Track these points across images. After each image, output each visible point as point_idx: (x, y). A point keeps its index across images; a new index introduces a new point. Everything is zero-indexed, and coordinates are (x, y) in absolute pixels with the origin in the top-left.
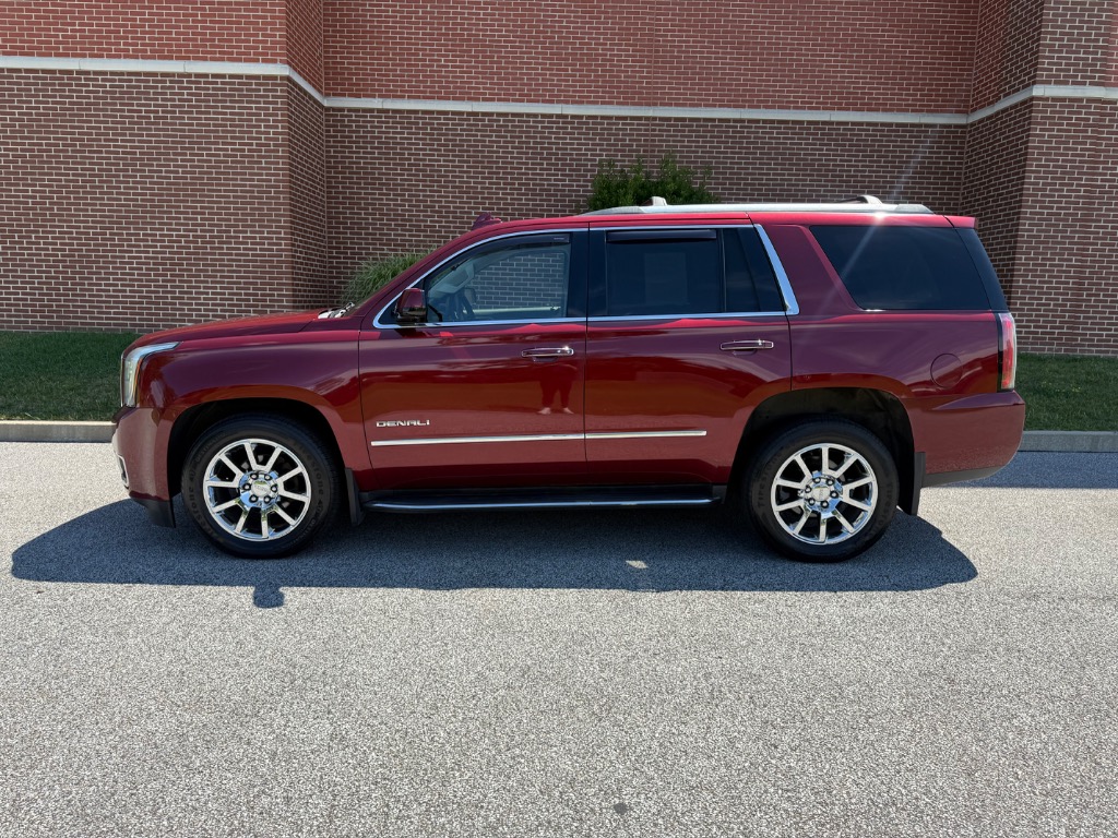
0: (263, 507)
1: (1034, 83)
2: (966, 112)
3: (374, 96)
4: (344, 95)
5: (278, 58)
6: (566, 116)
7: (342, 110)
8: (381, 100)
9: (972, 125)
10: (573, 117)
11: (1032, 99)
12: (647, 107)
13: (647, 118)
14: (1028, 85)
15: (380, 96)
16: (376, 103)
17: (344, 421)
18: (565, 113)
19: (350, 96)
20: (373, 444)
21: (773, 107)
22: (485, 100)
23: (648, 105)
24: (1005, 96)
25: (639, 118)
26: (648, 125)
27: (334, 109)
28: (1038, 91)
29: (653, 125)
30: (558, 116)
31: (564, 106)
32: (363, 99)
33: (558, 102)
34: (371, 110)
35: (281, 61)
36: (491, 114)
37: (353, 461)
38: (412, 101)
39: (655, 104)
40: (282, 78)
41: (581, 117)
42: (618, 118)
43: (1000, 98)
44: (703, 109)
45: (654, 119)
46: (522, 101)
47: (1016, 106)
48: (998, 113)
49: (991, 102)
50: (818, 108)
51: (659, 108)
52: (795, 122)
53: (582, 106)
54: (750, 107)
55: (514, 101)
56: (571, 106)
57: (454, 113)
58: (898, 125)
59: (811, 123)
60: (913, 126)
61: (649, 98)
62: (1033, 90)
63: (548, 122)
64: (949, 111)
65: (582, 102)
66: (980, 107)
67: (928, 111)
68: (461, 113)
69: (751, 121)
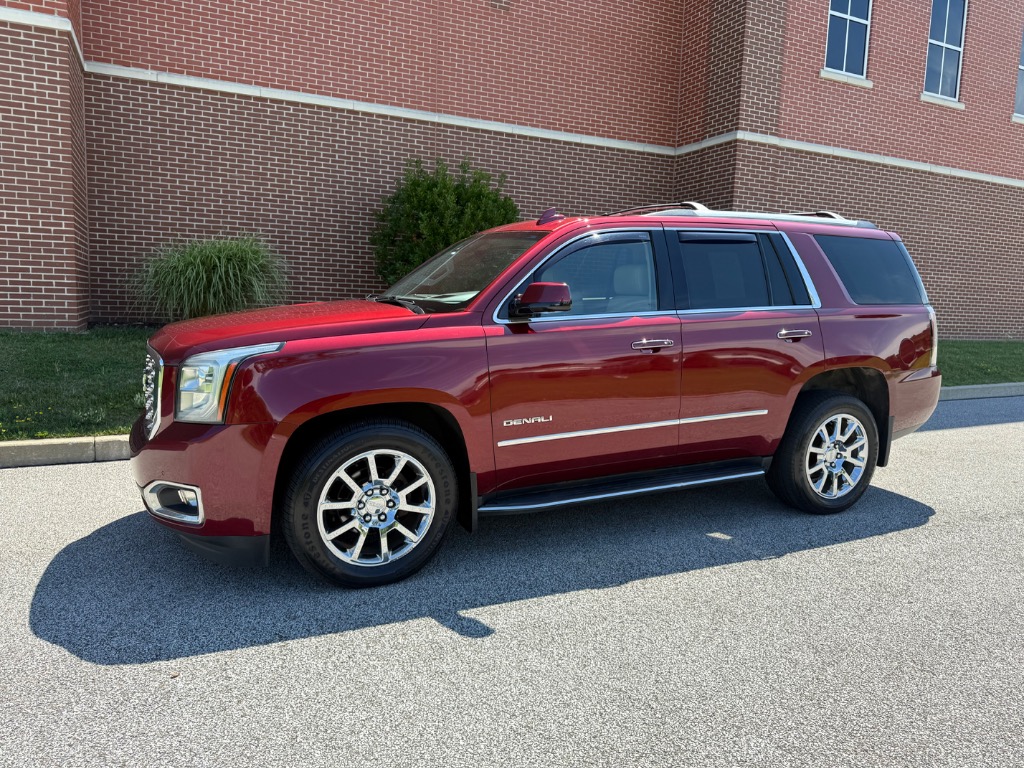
0: (382, 526)
1: (737, 129)
2: (673, 146)
3: (146, 68)
4: (109, 61)
5: (56, 9)
6: (357, 113)
7: (106, 77)
8: (155, 72)
9: (679, 157)
10: (364, 114)
11: (736, 141)
12: (433, 113)
13: (433, 123)
14: (731, 130)
15: (153, 68)
16: (149, 75)
17: (472, 415)
18: (357, 108)
19: (116, 63)
20: (500, 444)
21: (537, 126)
22: (274, 86)
23: (433, 111)
24: (710, 136)
25: (426, 123)
26: (433, 130)
27: (97, 76)
28: (741, 135)
29: (438, 130)
30: (350, 111)
31: (355, 102)
32: (132, 68)
33: (349, 98)
34: (143, 82)
35: (60, 14)
36: (281, 102)
37: (478, 464)
38: (192, 78)
39: (440, 111)
40: (62, 33)
41: (371, 115)
42: (407, 120)
43: (705, 138)
44: (481, 121)
45: (439, 124)
46: (313, 92)
47: (721, 145)
48: (704, 149)
49: (697, 140)
50: (571, 131)
51: (443, 115)
52: (555, 141)
53: (372, 104)
54: (519, 124)
55: (304, 91)
56: (362, 103)
57: (240, 96)
58: (629, 151)
59: (566, 143)
60: (639, 153)
61: (434, 105)
62: (736, 134)
63: (340, 116)
64: (663, 144)
65: (372, 101)
66: (686, 143)
67: (649, 142)
68: (248, 97)
69: (520, 136)
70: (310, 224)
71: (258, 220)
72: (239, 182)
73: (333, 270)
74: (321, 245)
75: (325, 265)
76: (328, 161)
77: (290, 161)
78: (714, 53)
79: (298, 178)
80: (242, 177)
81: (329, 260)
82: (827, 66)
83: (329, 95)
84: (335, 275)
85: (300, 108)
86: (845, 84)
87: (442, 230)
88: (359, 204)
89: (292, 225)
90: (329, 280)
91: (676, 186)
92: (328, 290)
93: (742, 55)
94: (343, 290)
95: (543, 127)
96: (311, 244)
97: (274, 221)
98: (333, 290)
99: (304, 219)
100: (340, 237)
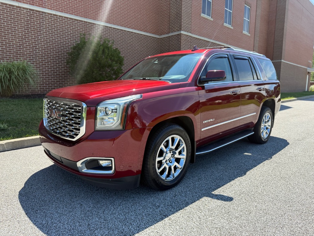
1: (181, 30)
2: (159, 35)
6: (57, 16)
9: (161, 38)
10: (60, 16)
11: (181, 34)
13: (85, 22)
14: (179, 30)
18: (57, 14)
20: (202, 130)
21: (119, 25)
22: (24, 2)
23: (84, 17)
24: (172, 32)
25: (82, 21)
26: (85, 24)
28: (182, 32)
29: (86, 24)
30: (54, 15)
31: (56, 11)
33: (54, 10)
36: (27, 9)
39: (87, 17)
41: (62, 17)
42: (75, 20)
43: (170, 33)
45: (87, 22)
46: (40, 6)
47: (176, 35)
48: (170, 36)
49: (167, 34)
50: (129, 28)
51: (88, 19)
52: (125, 31)
53: (63, 13)
54: (113, 24)
55: (36, 5)
56: (59, 12)
57: (10, 5)
58: (147, 36)
59: (128, 31)
60: (150, 36)
61: (85, 15)
62: (181, 32)
63: (50, 16)
64: (156, 34)
65: (62, 12)
66: (163, 34)
67: (152, 33)
68: (14, 6)
69: (114, 28)
70: (41, 57)
71: (20, 55)
72: (12, 39)
73: (51, 74)
74: (46, 64)
75: (48, 72)
76: (47, 33)
77: (32, 32)
78: (172, 6)
79: (35, 39)
80: (13, 38)
81: (49, 70)
82: (202, 13)
83: (46, 8)
84: (52, 76)
85: (35, 12)
86: (207, 19)
87: (98, 59)
88: (59, 49)
89: (34, 57)
90: (49, 78)
91: (160, 48)
92: (49, 81)
93: (181, 7)
94: (55, 81)
95: (121, 26)
96: (42, 64)
97: (27, 55)
98: (51, 81)
99: (39, 54)
100: (53, 61)
